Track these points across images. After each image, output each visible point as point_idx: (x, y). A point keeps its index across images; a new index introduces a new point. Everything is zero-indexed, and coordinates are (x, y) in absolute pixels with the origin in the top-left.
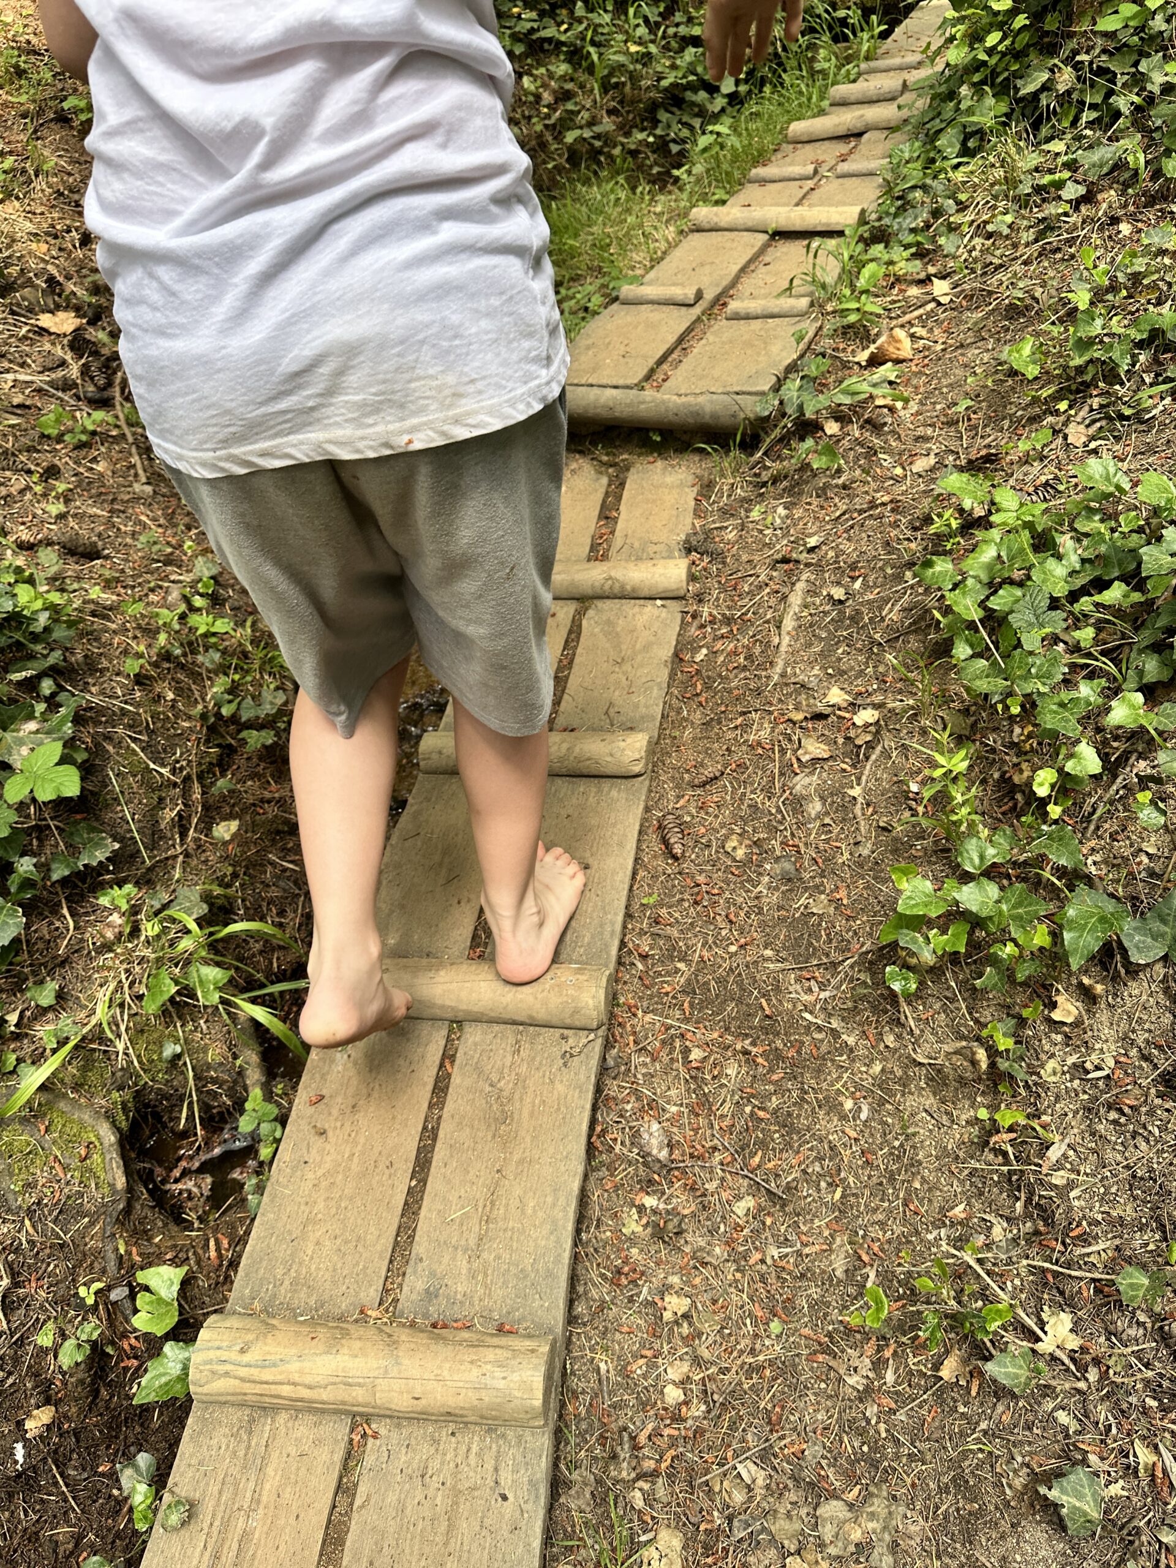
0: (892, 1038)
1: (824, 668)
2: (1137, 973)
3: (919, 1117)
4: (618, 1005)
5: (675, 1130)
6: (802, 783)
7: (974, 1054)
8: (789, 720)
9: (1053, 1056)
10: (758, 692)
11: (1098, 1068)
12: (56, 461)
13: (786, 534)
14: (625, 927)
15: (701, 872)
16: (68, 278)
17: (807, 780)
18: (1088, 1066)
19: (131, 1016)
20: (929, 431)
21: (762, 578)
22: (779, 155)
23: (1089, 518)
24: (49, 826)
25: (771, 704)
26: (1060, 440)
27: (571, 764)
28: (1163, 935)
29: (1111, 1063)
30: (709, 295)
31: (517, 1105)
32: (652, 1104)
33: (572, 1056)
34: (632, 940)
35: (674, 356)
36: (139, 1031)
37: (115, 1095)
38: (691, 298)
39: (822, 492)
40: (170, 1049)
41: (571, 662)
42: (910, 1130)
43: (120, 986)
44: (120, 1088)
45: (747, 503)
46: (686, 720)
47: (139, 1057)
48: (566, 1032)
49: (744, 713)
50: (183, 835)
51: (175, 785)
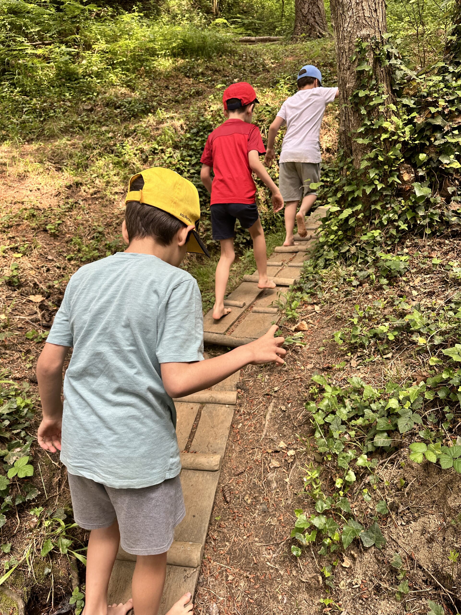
0: (295, 572)
1: (279, 434)
2: (367, 550)
3: (303, 602)
4: (205, 558)
5: (221, 607)
6: (271, 476)
7: (318, 578)
8: (267, 452)
9: (343, 579)
10: (258, 441)
11: (356, 584)
12: (30, 348)
13: (268, 385)
14: (209, 528)
15: (236, 508)
16: (41, 283)
17: (272, 475)
18: (353, 583)
19: (35, 557)
20: (312, 355)
21: (260, 400)
22: (272, 256)
23: (354, 394)
24: (16, 484)
25: (261, 446)
26: (349, 365)
27: (194, 466)
28: (373, 537)
29: (360, 582)
30: (247, 304)
31: (168, 596)
32: (214, 597)
33: (188, 577)
34: (211, 533)
35: (236, 323)
36: (37, 563)
37: (25, 588)
38: (242, 305)
39: (279, 372)
40: (47, 570)
41: (197, 426)
42: (299, 607)
43: (33, 546)
44: (27, 586)
45: (257, 373)
46: (234, 450)
47: (35, 573)
48: (186, 568)
49: (253, 449)
50: (59, 487)
51: (59, 469)
